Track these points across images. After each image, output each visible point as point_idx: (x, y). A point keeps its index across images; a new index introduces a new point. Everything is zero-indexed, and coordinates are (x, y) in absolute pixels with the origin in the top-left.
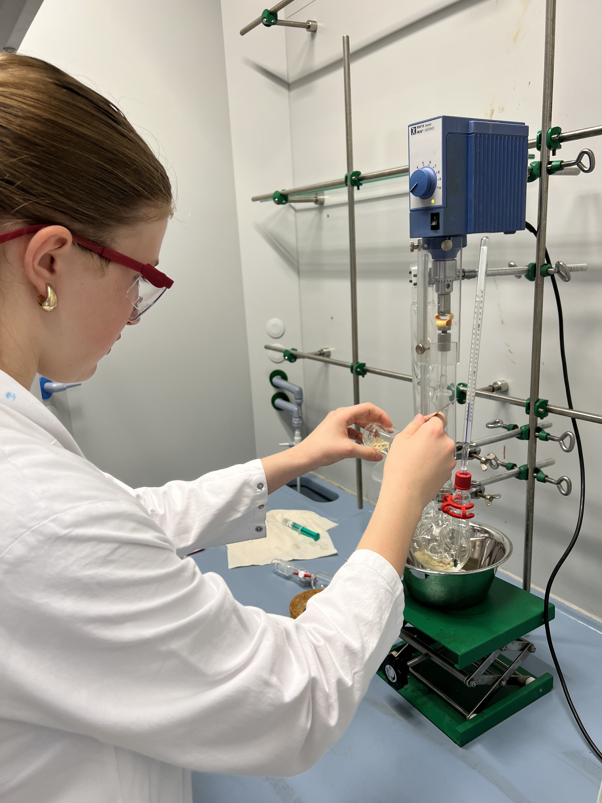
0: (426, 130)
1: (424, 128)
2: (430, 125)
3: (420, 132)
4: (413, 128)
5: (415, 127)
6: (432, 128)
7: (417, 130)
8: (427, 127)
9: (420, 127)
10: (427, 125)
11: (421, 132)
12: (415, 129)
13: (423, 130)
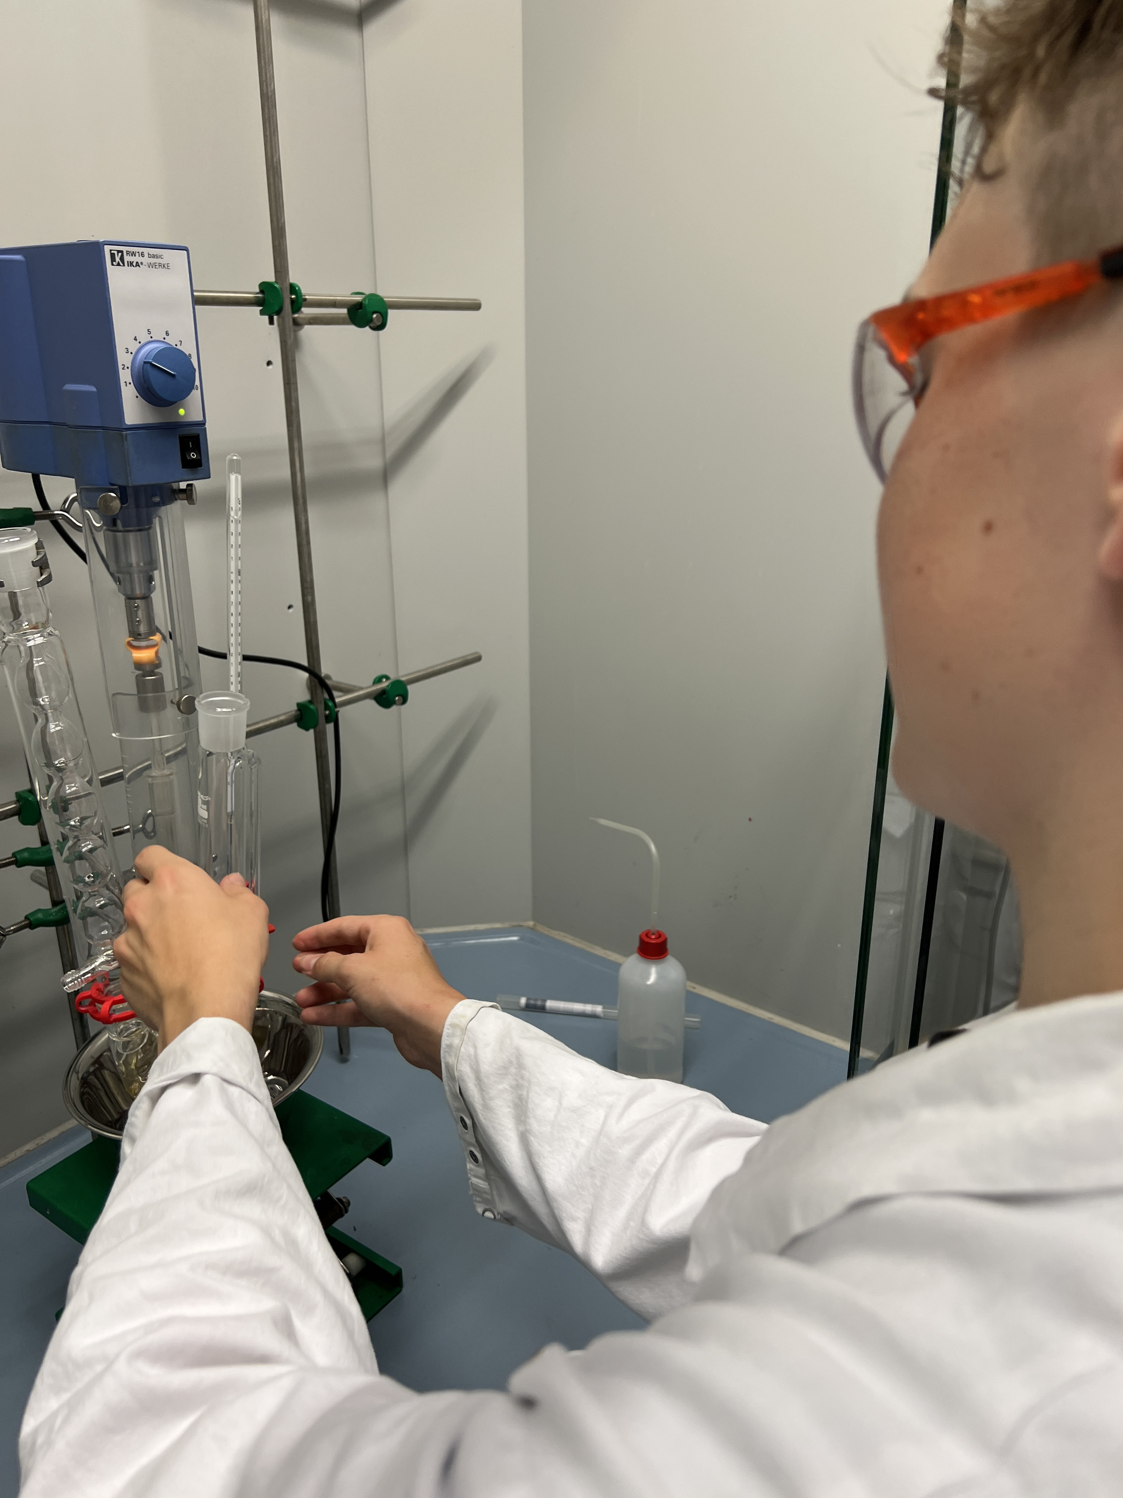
0: (150, 265)
1: (146, 260)
2: (160, 257)
3: (134, 264)
4: (116, 252)
5: (122, 252)
6: (166, 266)
7: (127, 258)
8: (153, 260)
9: (133, 254)
10: (154, 256)
11: (137, 265)
12: (120, 254)
13: (142, 263)
